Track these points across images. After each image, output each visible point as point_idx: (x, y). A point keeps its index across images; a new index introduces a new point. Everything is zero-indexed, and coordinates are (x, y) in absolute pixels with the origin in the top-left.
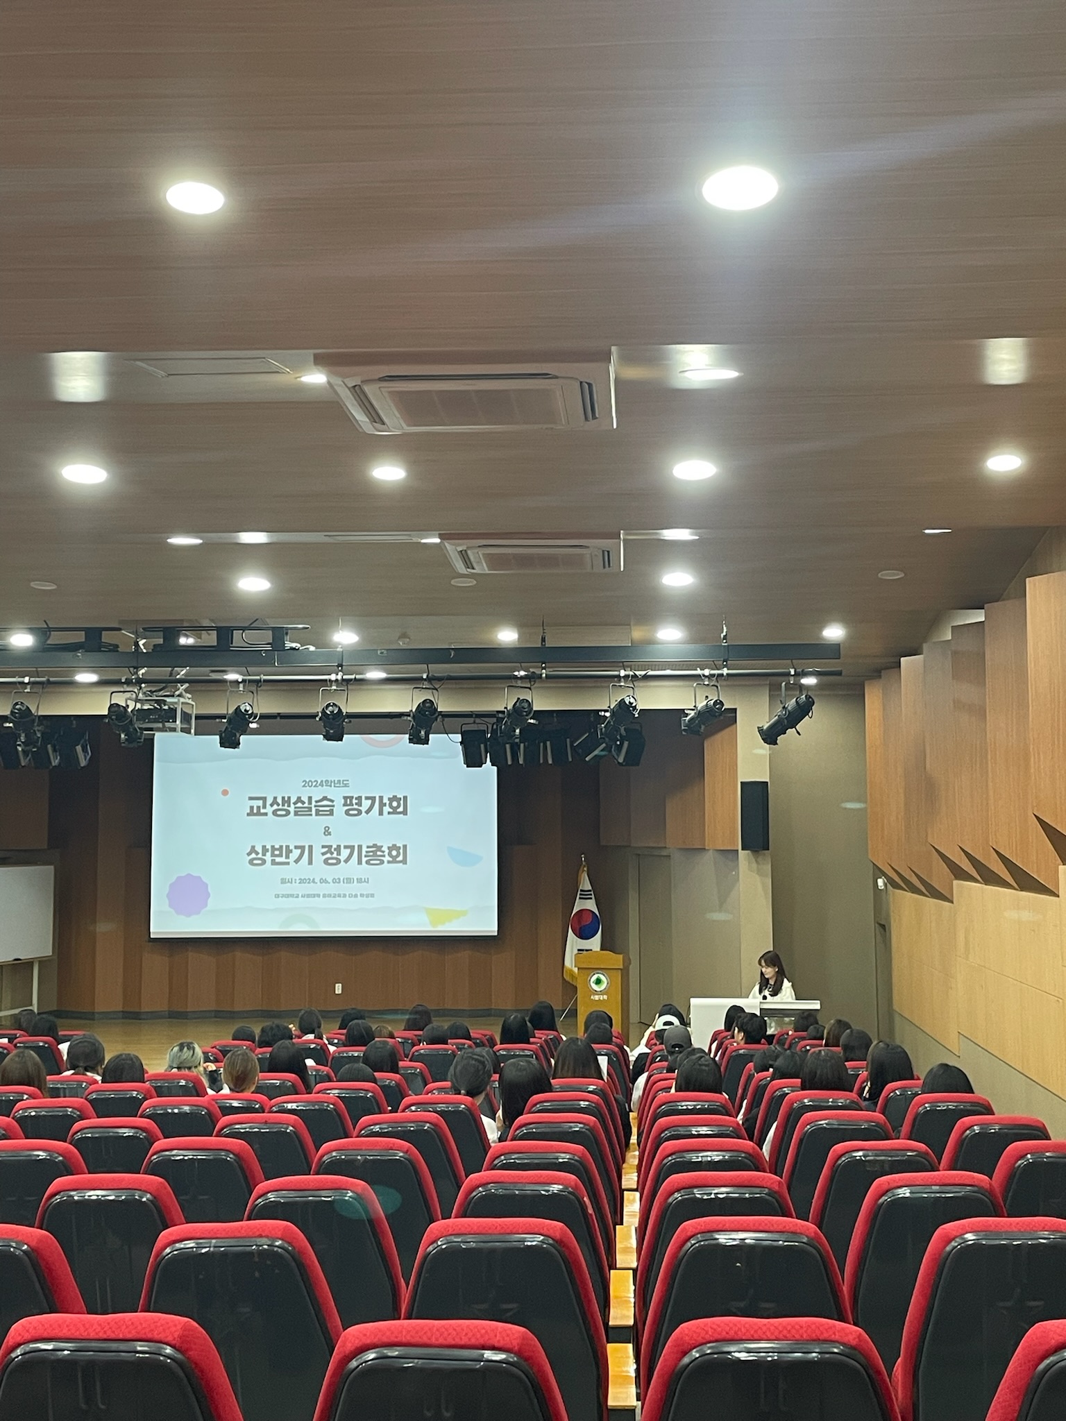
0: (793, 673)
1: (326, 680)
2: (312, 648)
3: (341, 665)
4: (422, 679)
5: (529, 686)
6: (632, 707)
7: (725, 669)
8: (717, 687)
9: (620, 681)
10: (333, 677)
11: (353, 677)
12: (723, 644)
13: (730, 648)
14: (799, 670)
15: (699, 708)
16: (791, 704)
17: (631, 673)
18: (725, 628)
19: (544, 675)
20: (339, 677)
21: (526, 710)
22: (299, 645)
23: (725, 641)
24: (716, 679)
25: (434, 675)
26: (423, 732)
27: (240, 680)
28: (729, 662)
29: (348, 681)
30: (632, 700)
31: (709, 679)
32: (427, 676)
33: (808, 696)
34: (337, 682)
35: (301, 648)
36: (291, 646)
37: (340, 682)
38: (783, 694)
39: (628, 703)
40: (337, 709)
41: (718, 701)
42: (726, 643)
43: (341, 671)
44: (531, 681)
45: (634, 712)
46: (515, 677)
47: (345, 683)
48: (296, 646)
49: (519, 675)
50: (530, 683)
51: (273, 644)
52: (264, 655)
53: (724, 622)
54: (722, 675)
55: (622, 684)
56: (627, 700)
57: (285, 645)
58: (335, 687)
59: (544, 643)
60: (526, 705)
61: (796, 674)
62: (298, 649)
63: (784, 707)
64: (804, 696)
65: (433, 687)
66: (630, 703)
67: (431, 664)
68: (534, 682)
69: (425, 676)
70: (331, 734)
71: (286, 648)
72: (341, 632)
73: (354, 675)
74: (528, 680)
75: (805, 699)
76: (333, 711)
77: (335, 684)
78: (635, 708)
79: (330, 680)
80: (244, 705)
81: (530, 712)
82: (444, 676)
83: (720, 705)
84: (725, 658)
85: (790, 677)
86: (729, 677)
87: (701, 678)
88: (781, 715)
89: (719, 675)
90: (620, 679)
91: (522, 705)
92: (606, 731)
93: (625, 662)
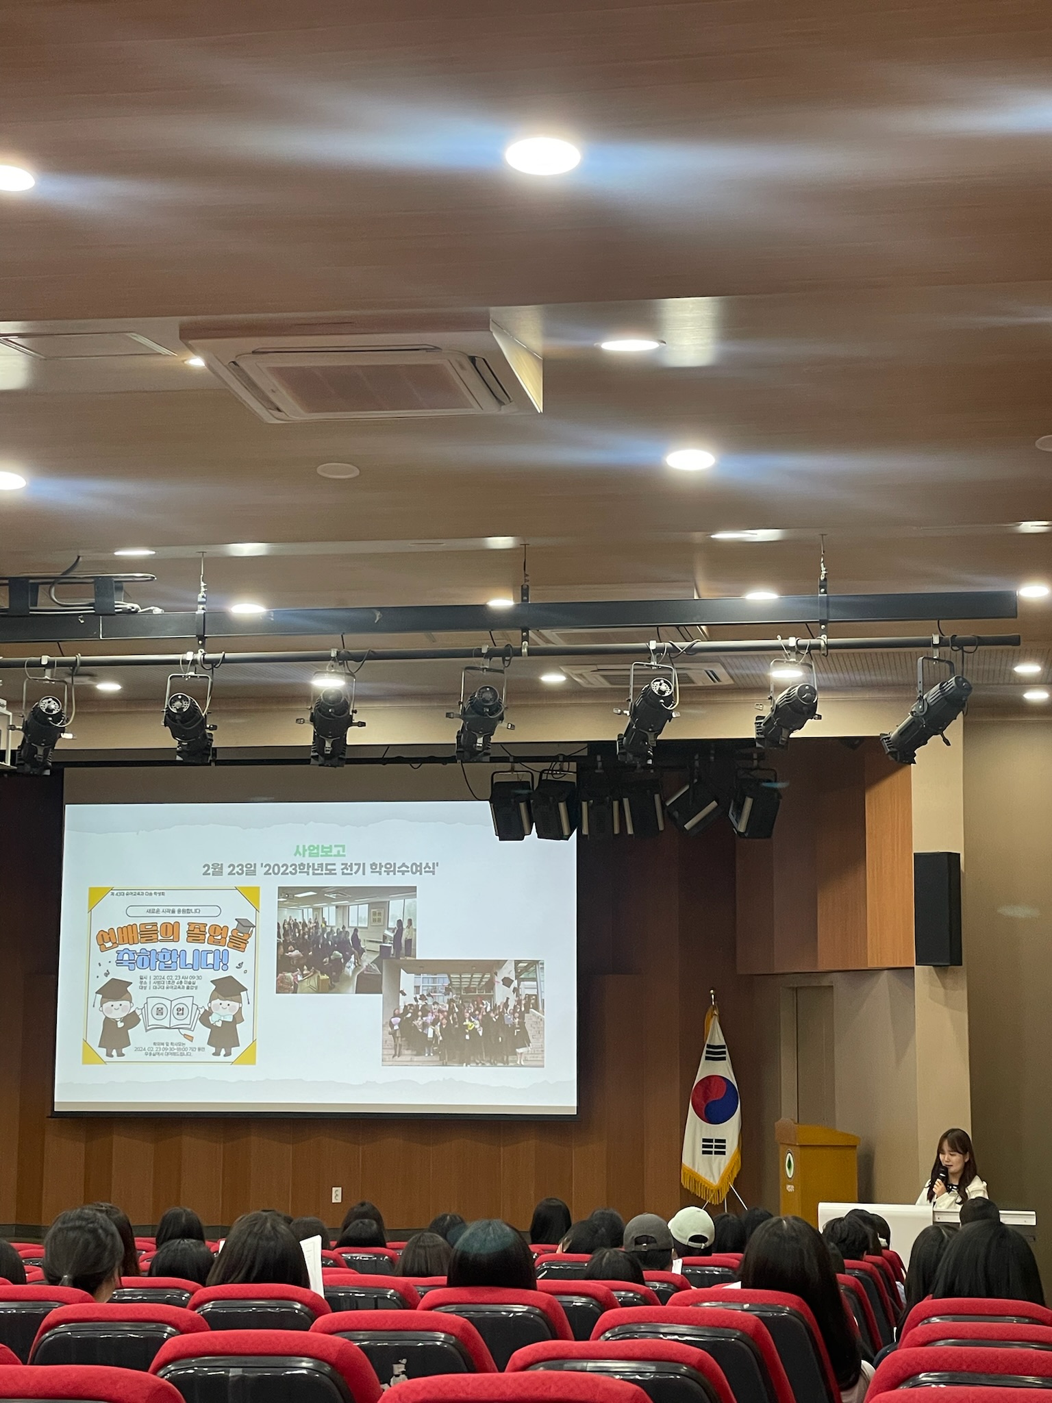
0: (936, 641)
1: (176, 662)
2: (157, 611)
3: (202, 638)
5: (502, 669)
6: (663, 698)
7: (824, 637)
8: (811, 667)
9: (649, 660)
10: (189, 656)
11: (220, 656)
12: (819, 595)
14: (948, 637)
15: (776, 702)
16: (932, 694)
17: (668, 645)
18: (823, 569)
19: (524, 651)
20: (199, 656)
21: (491, 704)
22: (136, 606)
23: (823, 590)
24: (809, 652)
25: (350, 651)
26: (328, 745)
27: (44, 662)
28: (829, 624)
29: (213, 663)
30: (664, 687)
31: (798, 653)
32: (338, 653)
33: (961, 679)
34: (197, 666)
35: (140, 611)
36: (126, 608)
37: (200, 663)
38: (920, 679)
39: (657, 693)
40: (189, 705)
41: (807, 687)
42: (825, 592)
43: (203, 646)
44: (504, 660)
45: (669, 708)
46: (479, 654)
47: (209, 666)
48: (133, 608)
49: (484, 651)
50: (504, 663)
51: (96, 605)
52: (82, 622)
53: (822, 560)
54: (818, 647)
55: (652, 663)
56: (655, 687)
57: (116, 606)
58: (193, 674)
59: (525, 598)
60: (488, 696)
61: (943, 643)
62: (136, 612)
63: (921, 698)
64: (954, 678)
65: (348, 672)
66: (660, 691)
67: (344, 633)
68: (509, 660)
69: (333, 654)
70: (185, 748)
71: (116, 610)
72: (203, 584)
73: (223, 652)
74: (501, 658)
75: (954, 683)
76: (181, 709)
77: (193, 668)
78: (670, 700)
79: (185, 662)
80: (47, 701)
81: (496, 708)
82: (365, 653)
83: (809, 694)
84: (823, 618)
85: (931, 648)
86: (830, 650)
87: (783, 651)
88: (918, 712)
89: (812, 647)
90: (648, 655)
91: (484, 695)
92: (628, 741)
93: (659, 628)
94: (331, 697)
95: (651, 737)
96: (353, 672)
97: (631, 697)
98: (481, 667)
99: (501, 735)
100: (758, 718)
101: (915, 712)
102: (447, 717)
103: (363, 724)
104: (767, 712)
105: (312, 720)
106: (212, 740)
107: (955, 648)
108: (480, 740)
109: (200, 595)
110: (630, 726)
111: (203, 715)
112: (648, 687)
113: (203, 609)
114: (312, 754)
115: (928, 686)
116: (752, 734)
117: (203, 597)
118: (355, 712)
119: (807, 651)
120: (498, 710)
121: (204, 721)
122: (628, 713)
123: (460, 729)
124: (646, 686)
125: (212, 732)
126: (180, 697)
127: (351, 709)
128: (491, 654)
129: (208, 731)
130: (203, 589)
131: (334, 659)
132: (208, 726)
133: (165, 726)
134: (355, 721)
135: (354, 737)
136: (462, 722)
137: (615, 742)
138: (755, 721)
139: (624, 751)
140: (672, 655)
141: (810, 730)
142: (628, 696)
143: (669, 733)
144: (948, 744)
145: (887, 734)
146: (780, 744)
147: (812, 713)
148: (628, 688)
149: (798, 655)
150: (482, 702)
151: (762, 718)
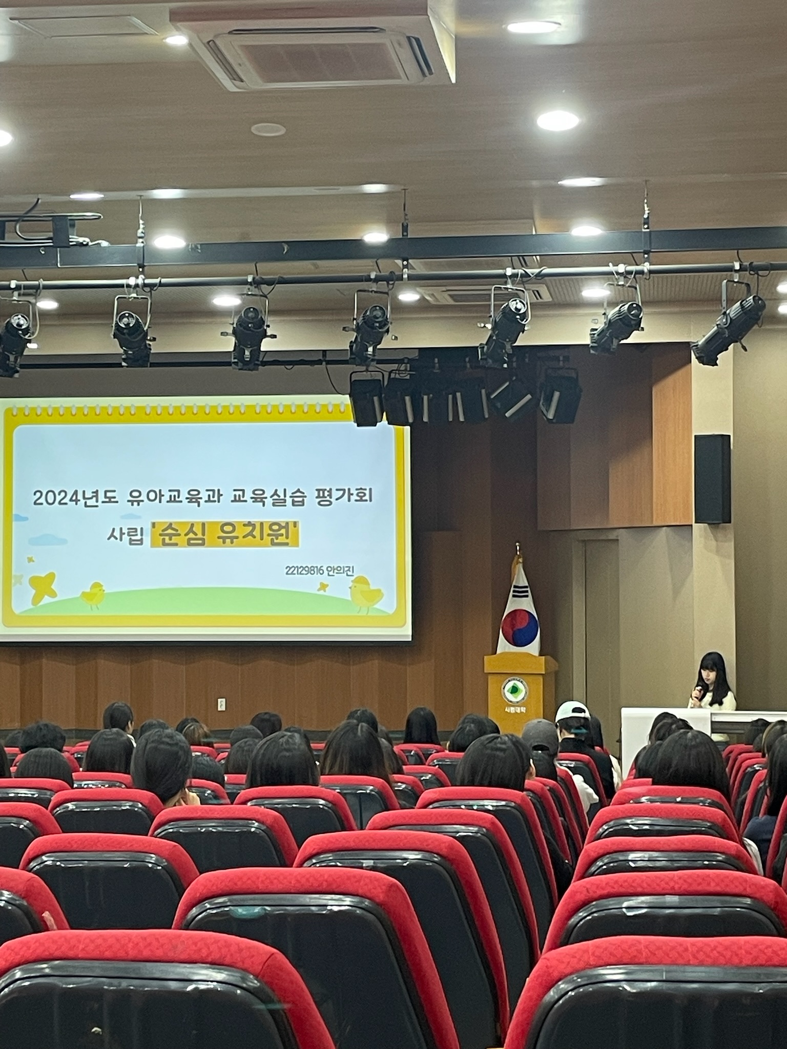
0: (737, 266)
1: (122, 286)
2: (104, 244)
3: (141, 266)
4: (246, 283)
5: (387, 291)
6: (519, 315)
7: (647, 264)
8: (636, 288)
9: (506, 283)
10: (132, 281)
11: (157, 281)
12: (644, 230)
13: (652, 233)
14: (746, 264)
15: (609, 317)
16: (735, 308)
17: (521, 271)
18: (646, 209)
19: (405, 276)
20: (140, 281)
21: (380, 319)
22: (87, 240)
23: (646, 226)
25: (264, 277)
26: (247, 353)
27: (13, 285)
28: (651, 253)
29: (152, 286)
30: (520, 306)
31: (625, 277)
32: (254, 279)
33: (757, 298)
34: (138, 289)
35: (90, 244)
36: (78, 242)
37: (141, 287)
38: (724, 297)
39: (514, 310)
40: (134, 321)
41: (635, 305)
42: (648, 228)
43: (143, 273)
44: (388, 284)
45: (523, 322)
46: (368, 279)
47: (147, 289)
48: (85, 241)
49: (373, 276)
50: (388, 286)
51: (54, 239)
52: (43, 252)
53: (646, 201)
54: (642, 272)
55: (509, 286)
56: (513, 305)
57: (70, 240)
58: (135, 295)
59: (405, 234)
60: (379, 313)
61: (742, 269)
62: (87, 244)
63: (725, 313)
64: (751, 297)
65: (261, 294)
66: (516, 309)
67: (257, 263)
68: (393, 284)
69: (250, 279)
70: (130, 356)
71: (71, 244)
72: (141, 222)
73: (159, 278)
74: (385, 282)
75: (752, 301)
76: (128, 324)
77: (135, 291)
78: (524, 316)
79: (128, 286)
80: (16, 317)
81: (385, 323)
82: (276, 278)
83: (636, 311)
84: (646, 249)
85: (733, 273)
86: (651, 275)
87: (613, 276)
88: (722, 324)
89: (638, 272)
90: (506, 279)
91: (375, 313)
92: (488, 349)
93: (513, 258)
94: (250, 315)
95: (508, 347)
96: (266, 293)
97: (492, 314)
98: (370, 290)
99: (387, 343)
100: (593, 330)
101: (719, 324)
102: (343, 330)
103: (274, 336)
104: (600, 326)
105: (235, 333)
106: (151, 349)
107: (752, 272)
108: (370, 349)
109: (140, 231)
110: (491, 337)
111: (145, 329)
112: (507, 305)
113: (142, 242)
114: (233, 360)
115: (730, 302)
116: (587, 341)
117: (142, 232)
118: (268, 326)
119: (633, 276)
120: (385, 325)
121: (146, 334)
122: (489, 326)
123: (353, 340)
124: (505, 305)
125: (151, 343)
126: (127, 315)
127: (266, 324)
128: (377, 280)
129: (148, 342)
130: (142, 226)
131: (251, 284)
132: (149, 338)
133: (114, 338)
134: (269, 333)
135: (266, 345)
136: (355, 334)
137: (477, 347)
138: (589, 332)
139: (485, 357)
140: (525, 279)
141: (635, 338)
142: (489, 311)
143: (522, 340)
144: (746, 350)
145: (695, 343)
146: (612, 350)
147: (637, 326)
148: (490, 305)
149: (626, 279)
150: (373, 319)
151: (596, 330)
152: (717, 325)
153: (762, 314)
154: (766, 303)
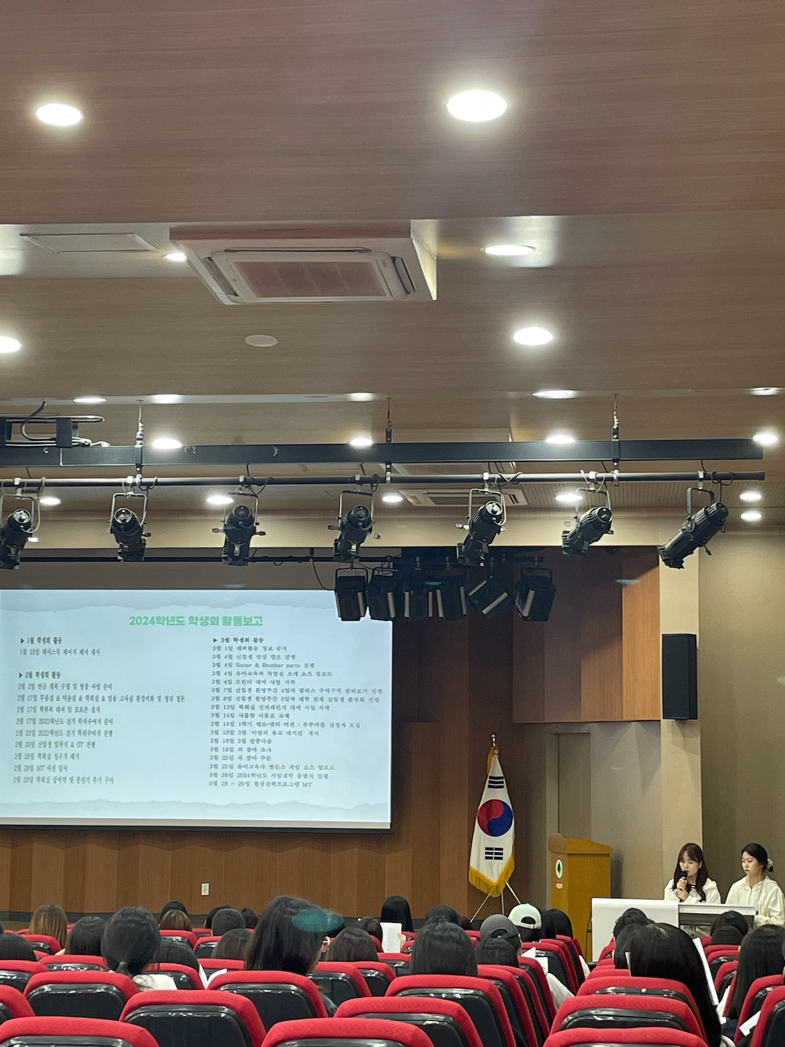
0: (701, 476)
1: (120, 484)
2: (105, 445)
3: (139, 466)
4: (238, 483)
5: (370, 492)
6: (496, 517)
7: (616, 472)
8: (606, 494)
9: (483, 487)
10: (130, 480)
11: (153, 480)
12: (613, 440)
13: (621, 443)
14: (710, 473)
15: (581, 520)
16: (699, 516)
17: (497, 476)
18: (616, 420)
19: (388, 479)
20: (137, 480)
21: (363, 519)
22: (89, 441)
23: (615, 436)
25: (254, 478)
26: (237, 549)
27: (17, 483)
28: (620, 462)
29: (149, 485)
30: (496, 508)
31: (596, 483)
32: (245, 479)
33: (720, 505)
34: (135, 487)
35: (92, 444)
36: (80, 442)
37: (138, 486)
38: (689, 504)
39: (490, 512)
40: (131, 517)
41: (604, 510)
42: (617, 438)
43: (140, 472)
44: (372, 486)
45: (499, 524)
46: (353, 481)
47: (144, 488)
48: (86, 442)
49: (357, 478)
50: (372, 488)
51: (57, 440)
52: (46, 452)
53: (615, 413)
54: (611, 479)
55: (486, 490)
56: (490, 507)
57: (73, 441)
58: (132, 493)
59: (389, 439)
60: (362, 513)
61: (706, 477)
62: (88, 445)
63: (690, 519)
64: (715, 504)
65: (252, 493)
66: (493, 511)
67: (248, 464)
68: (377, 486)
69: (241, 479)
70: (126, 550)
71: (73, 444)
72: (140, 425)
73: (156, 477)
74: (369, 484)
75: (715, 508)
76: (125, 520)
77: (132, 488)
78: (500, 518)
79: (126, 484)
80: (19, 513)
81: (368, 522)
82: (266, 479)
83: (606, 515)
84: (615, 458)
85: (698, 481)
86: (620, 482)
87: (584, 482)
88: (687, 530)
89: (608, 479)
90: (482, 484)
91: (358, 513)
92: (466, 548)
93: (490, 463)
94: (241, 513)
95: (484, 546)
96: (256, 493)
97: (470, 515)
98: (355, 491)
99: (370, 541)
100: (565, 532)
101: (685, 529)
102: (329, 529)
103: (263, 533)
104: (572, 527)
105: (225, 529)
106: (145, 544)
107: (715, 481)
108: (354, 547)
109: (139, 433)
110: (468, 537)
111: (141, 525)
112: (484, 508)
113: (141, 444)
114: (223, 556)
115: (695, 509)
116: (560, 543)
117: (141, 435)
118: (258, 524)
119: (603, 482)
120: (368, 524)
121: (142, 530)
122: (467, 527)
123: (338, 538)
124: (482, 508)
125: (146, 538)
126: (124, 511)
127: (255, 522)
128: (361, 482)
129: (143, 537)
130: (141, 429)
131: (242, 484)
132: (144, 533)
133: (111, 533)
134: (258, 530)
135: (256, 542)
136: (340, 532)
137: (455, 547)
138: (562, 534)
139: (463, 556)
140: (501, 484)
141: (605, 541)
142: (468, 513)
143: (498, 542)
144: (710, 554)
145: (662, 546)
146: (583, 551)
147: (607, 529)
148: (468, 508)
149: (596, 485)
150: (357, 517)
151: (568, 532)
152: (683, 530)
153: (725, 521)
154: (729, 510)
